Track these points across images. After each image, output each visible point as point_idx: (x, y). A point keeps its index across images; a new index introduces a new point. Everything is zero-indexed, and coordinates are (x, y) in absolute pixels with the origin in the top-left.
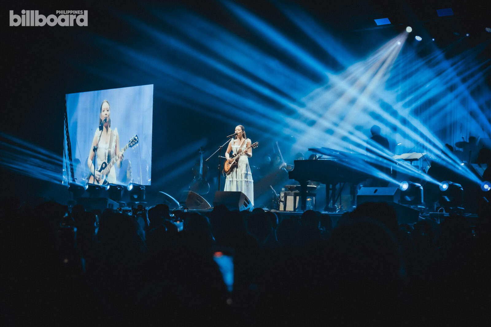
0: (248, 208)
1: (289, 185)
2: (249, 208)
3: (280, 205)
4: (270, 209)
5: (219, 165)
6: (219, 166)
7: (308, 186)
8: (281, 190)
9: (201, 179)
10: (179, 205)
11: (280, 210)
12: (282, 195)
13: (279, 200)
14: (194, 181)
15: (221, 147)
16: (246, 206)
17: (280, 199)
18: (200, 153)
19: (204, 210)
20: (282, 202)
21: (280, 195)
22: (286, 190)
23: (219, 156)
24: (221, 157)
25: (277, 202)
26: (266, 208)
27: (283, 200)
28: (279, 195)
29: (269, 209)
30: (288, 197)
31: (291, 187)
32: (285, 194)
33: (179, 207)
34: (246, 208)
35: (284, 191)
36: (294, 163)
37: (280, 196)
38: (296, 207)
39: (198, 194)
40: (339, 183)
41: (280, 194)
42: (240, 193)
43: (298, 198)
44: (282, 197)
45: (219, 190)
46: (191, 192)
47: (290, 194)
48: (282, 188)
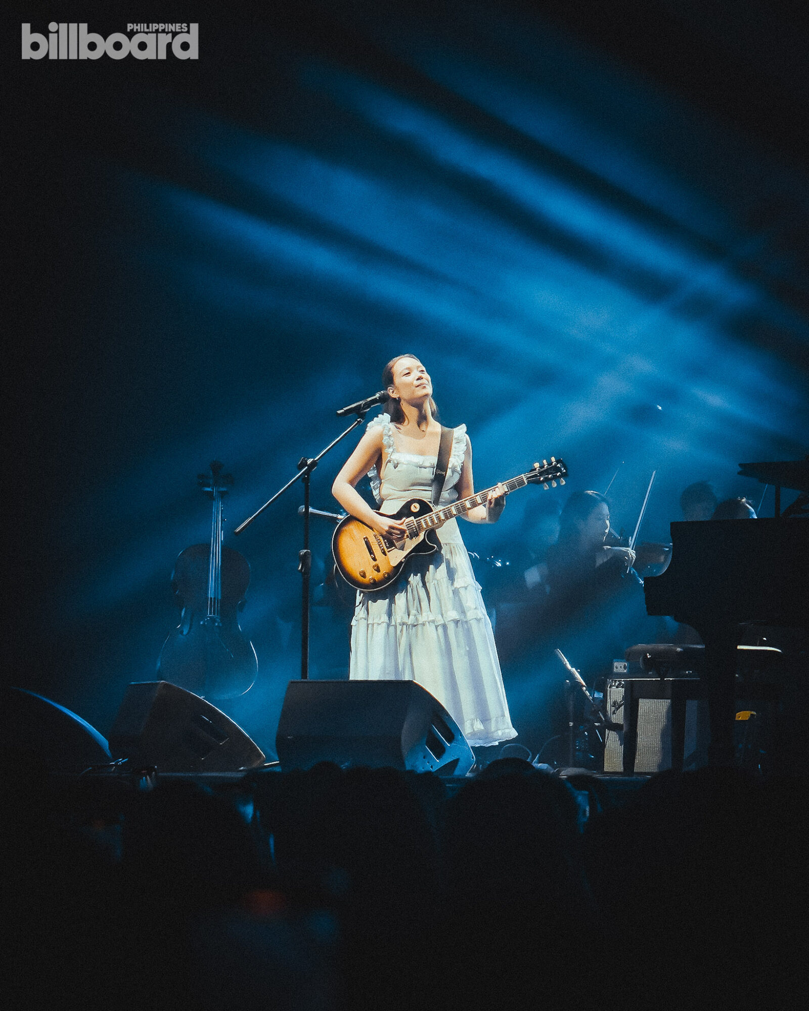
0: (447, 759)
1: (650, 646)
2: (455, 763)
3: (603, 745)
4: (554, 767)
5: (303, 552)
6: (304, 559)
7: (739, 647)
8: (609, 673)
9: (213, 620)
10: (109, 753)
11: (607, 768)
12: (616, 693)
13: (599, 720)
14: (182, 632)
15: (309, 461)
16: (439, 751)
17: (605, 715)
18: (210, 494)
19: (234, 775)
20: (616, 727)
21: (605, 696)
22: (633, 671)
23: (302, 509)
24: (311, 510)
25: (592, 729)
27: (618, 717)
28: (601, 695)
29: (551, 764)
30: (644, 705)
31: (656, 654)
32: (629, 688)
33: (109, 759)
34: (436, 764)
35: (620, 675)
36: (673, 534)
37: (604, 701)
38: (686, 754)
39: (202, 698)
41: (602, 688)
42: (410, 685)
43: (692, 706)
44: (616, 705)
45: (304, 674)
46: (165, 685)
47: (655, 693)
48: (615, 664)
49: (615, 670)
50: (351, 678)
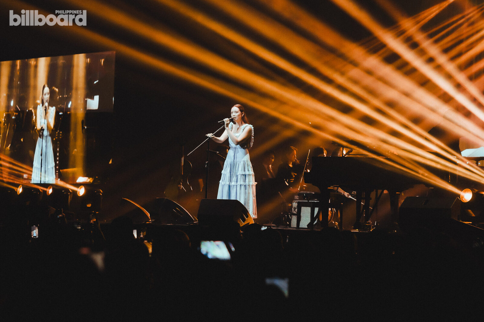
0: (246, 223)
2: (248, 223)
10: (150, 218)
11: (292, 226)
12: (295, 205)
13: (290, 213)
16: (244, 220)
17: (292, 211)
19: (185, 225)
20: (295, 215)
22: (300, 199)
26: (272, 224)
27: (296, 212)
30: (303, 209)
32: (298, 203)
33: (150, 220)
34: (243, 224)
39: (176, 203)
40: (375, 190)
43: (316, 210)
44: (295, 209)
45: (206, 197)
46: (166, 199)
47: (306, 205)
48: (295, 196)
49: (295, 198)
50: (218, 199)
